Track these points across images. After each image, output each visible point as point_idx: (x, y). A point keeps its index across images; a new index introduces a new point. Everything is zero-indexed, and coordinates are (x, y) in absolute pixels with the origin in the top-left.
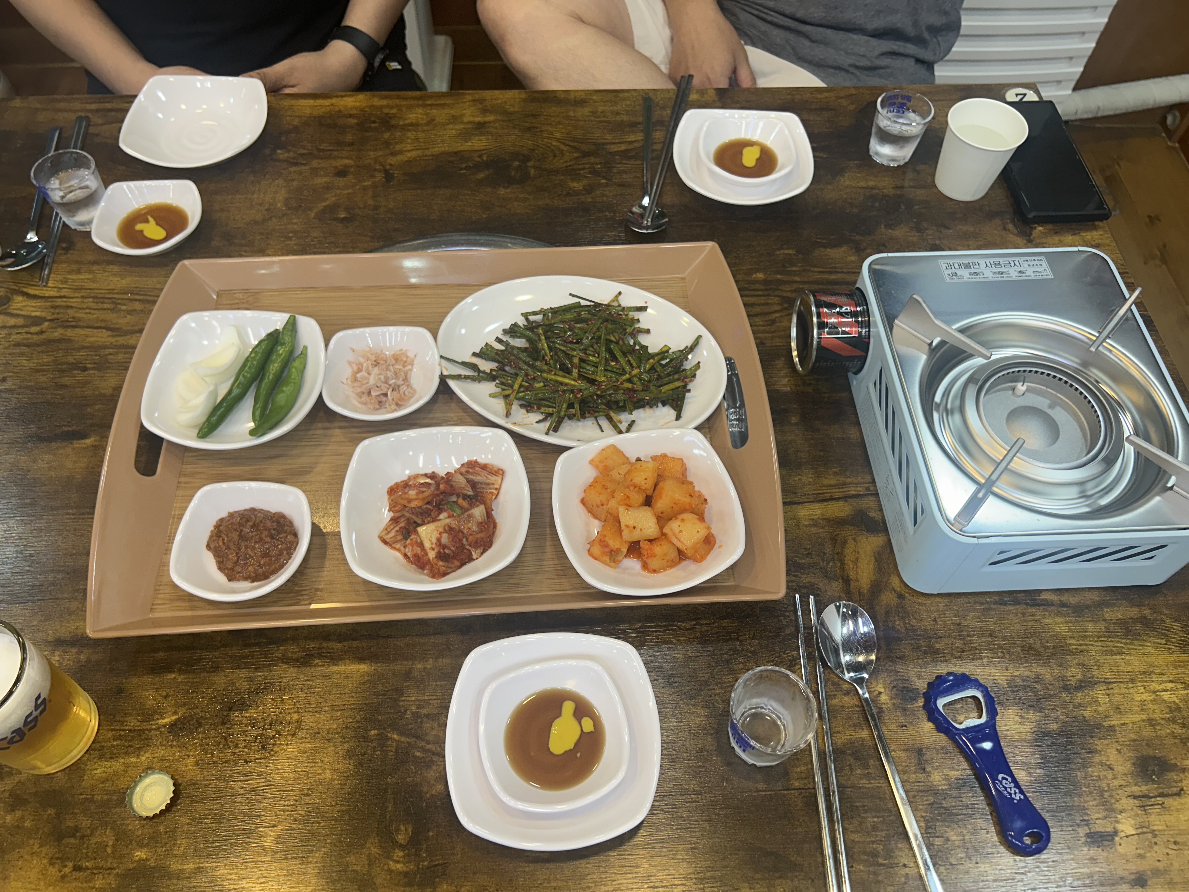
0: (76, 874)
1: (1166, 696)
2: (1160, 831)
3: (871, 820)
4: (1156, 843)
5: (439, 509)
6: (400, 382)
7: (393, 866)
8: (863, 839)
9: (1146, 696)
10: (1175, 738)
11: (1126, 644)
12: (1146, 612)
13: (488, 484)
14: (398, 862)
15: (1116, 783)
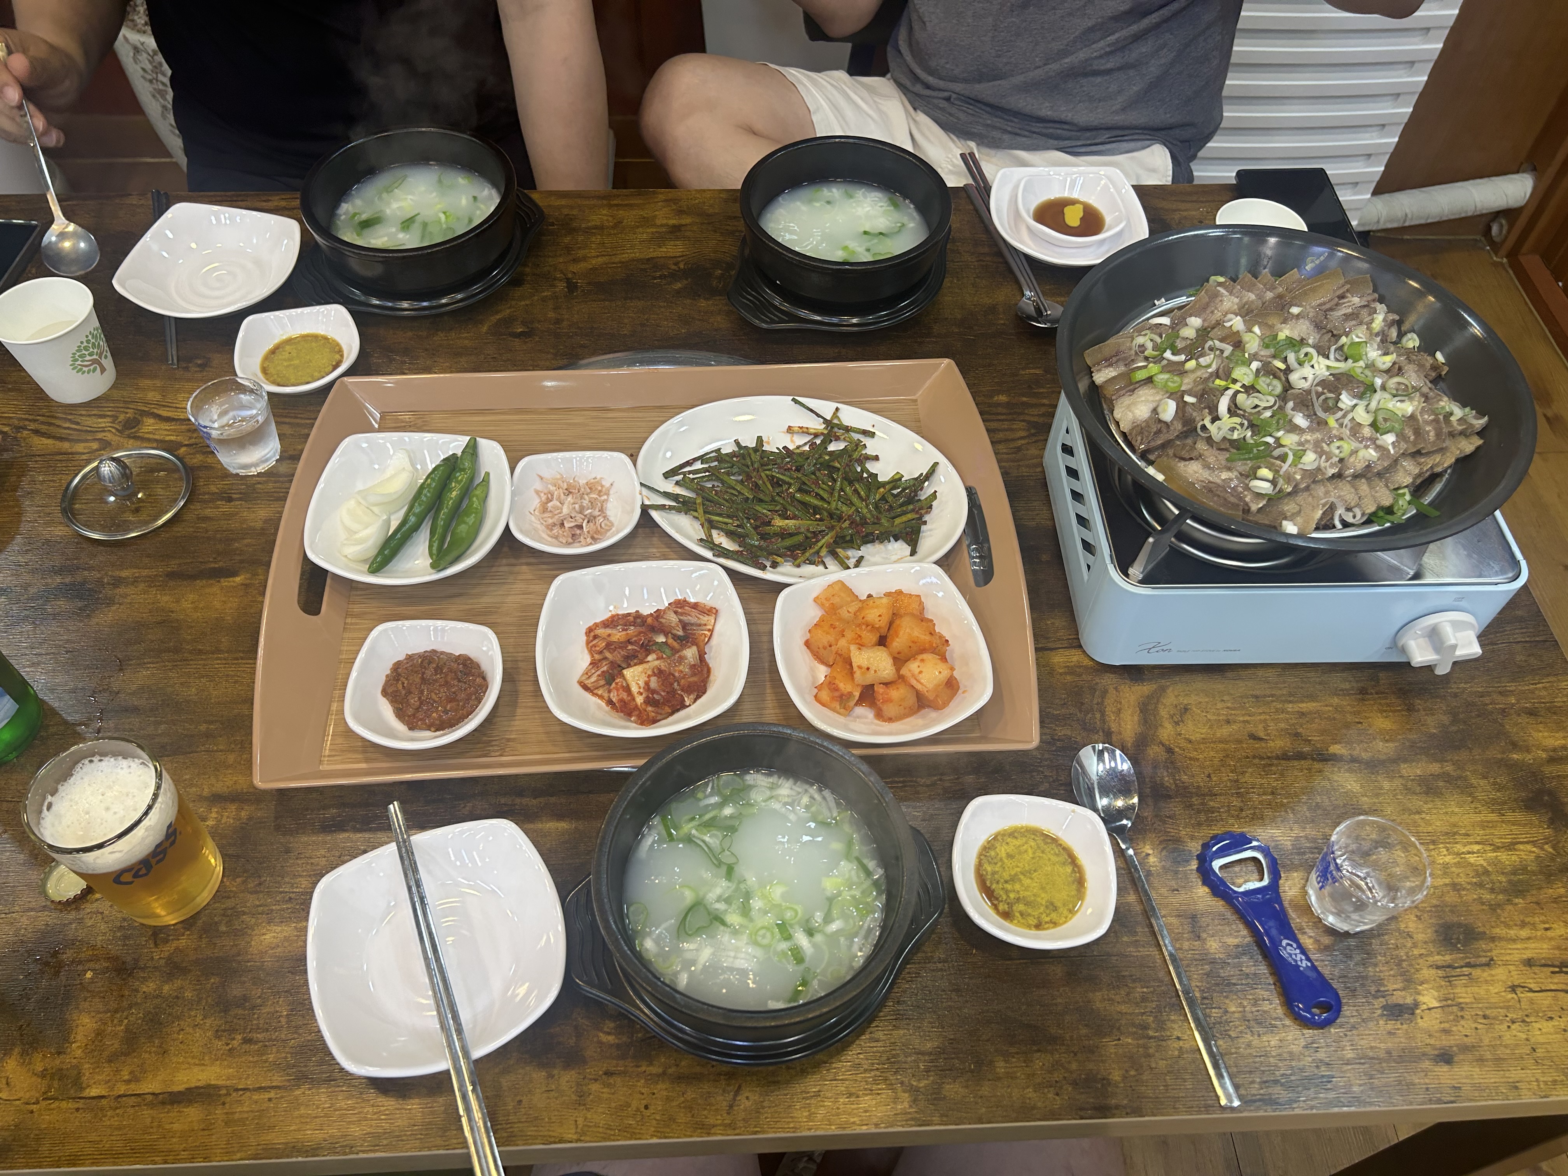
0: (246, 1047)
1: (1472, 859)
2: (1467, 1004)
3: (1140, 990)
4: (1462, 1017)
5: (647, 650)
6: (597, 513)
7: (604, 1038)
8: (1130, 1011)
9: (1448, 859)
10: (1483, 904)
11: (1425, 803)
12: (1449, 768)
13: (700, 625)
14: (609, 1034)
15: (1416, 952)
